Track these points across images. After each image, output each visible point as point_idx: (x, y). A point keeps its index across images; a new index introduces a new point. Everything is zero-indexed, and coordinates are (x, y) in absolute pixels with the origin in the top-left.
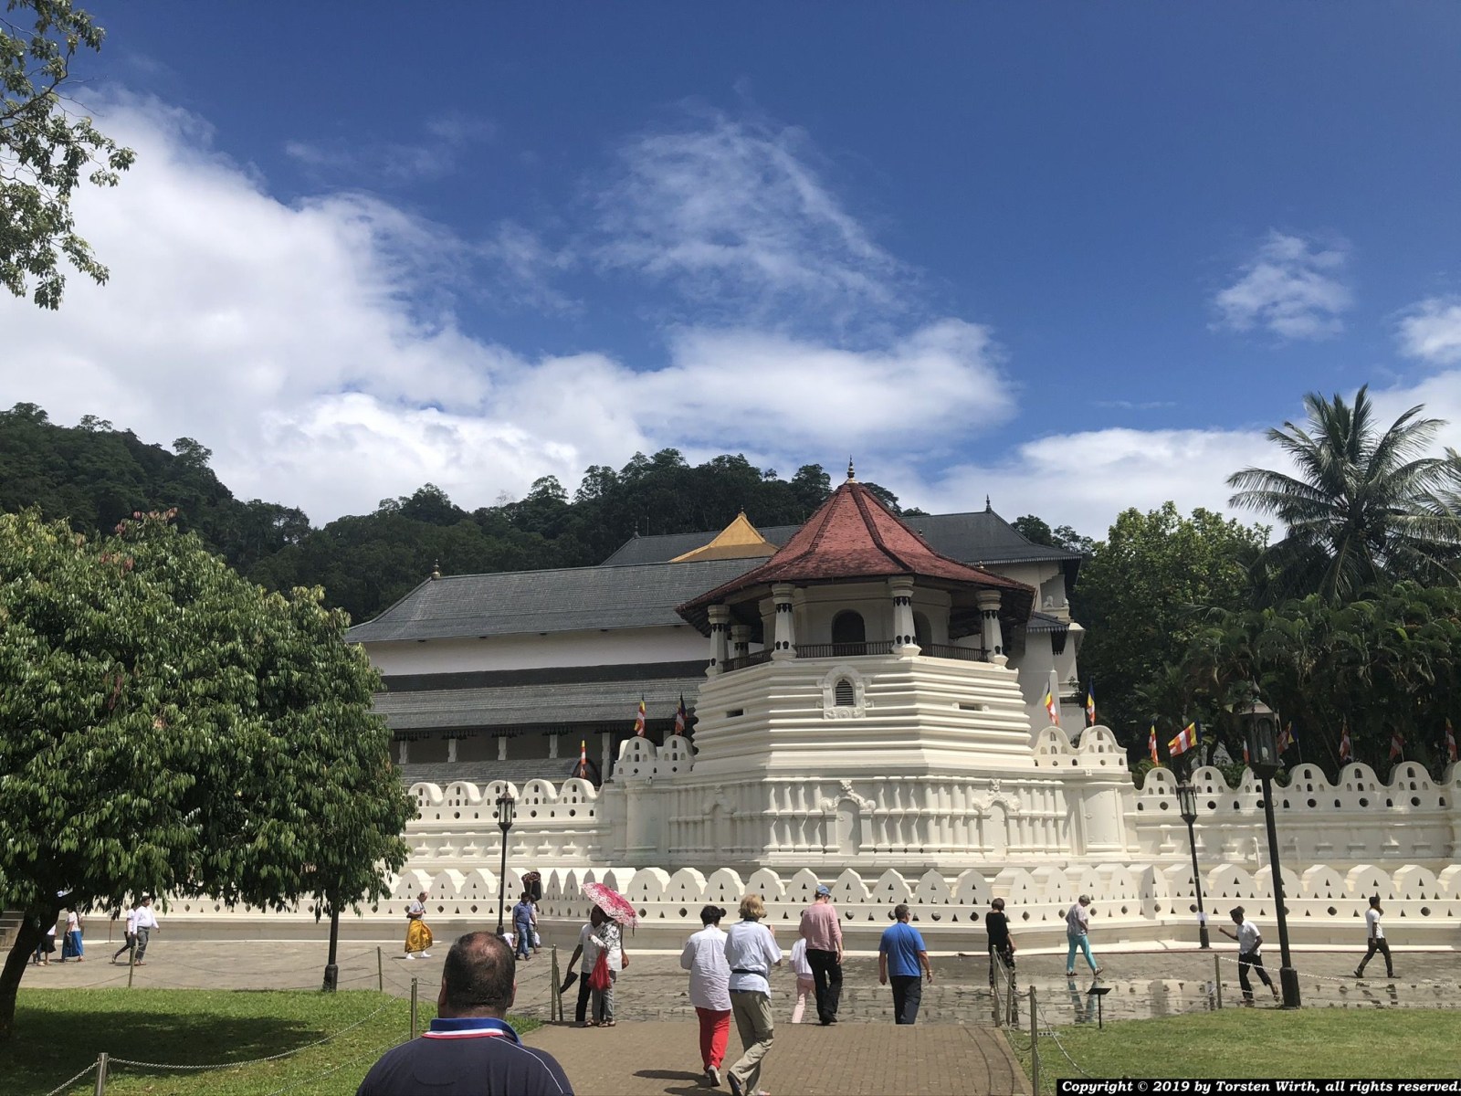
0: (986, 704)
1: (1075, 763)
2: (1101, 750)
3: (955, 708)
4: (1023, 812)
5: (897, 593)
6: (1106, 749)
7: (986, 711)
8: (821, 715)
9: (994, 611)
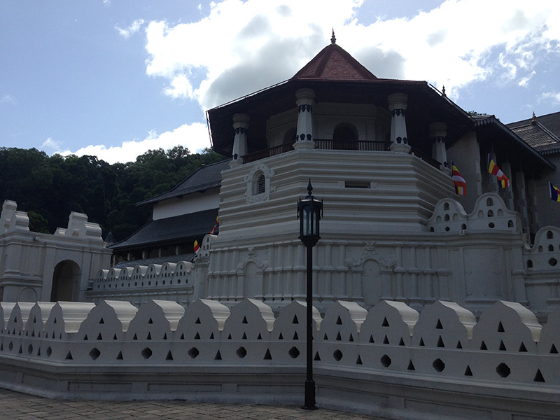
0: (374, 181)
1: (464, 227)
2: (490, 214)
3: (342, 186)
4: (398, 268)
5: (300, 102)
6: (495, 212)
7: (374, 187)
8: (244, 202)
9: (398, 110)
